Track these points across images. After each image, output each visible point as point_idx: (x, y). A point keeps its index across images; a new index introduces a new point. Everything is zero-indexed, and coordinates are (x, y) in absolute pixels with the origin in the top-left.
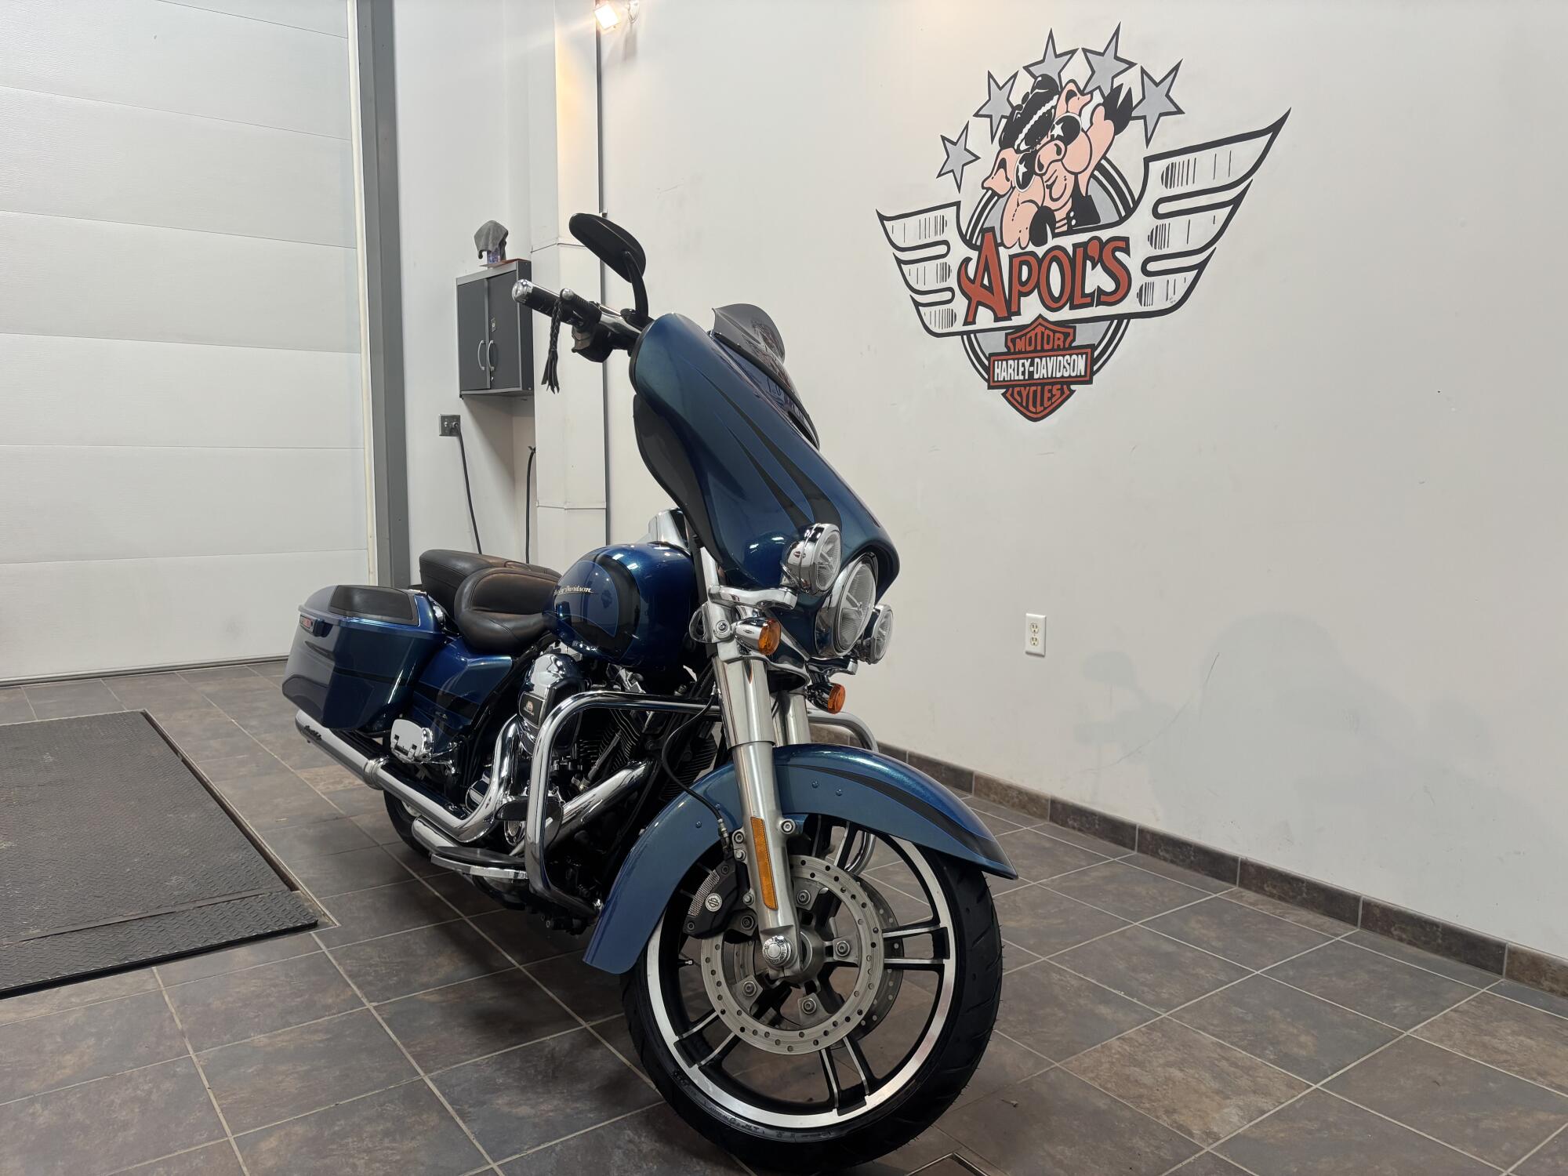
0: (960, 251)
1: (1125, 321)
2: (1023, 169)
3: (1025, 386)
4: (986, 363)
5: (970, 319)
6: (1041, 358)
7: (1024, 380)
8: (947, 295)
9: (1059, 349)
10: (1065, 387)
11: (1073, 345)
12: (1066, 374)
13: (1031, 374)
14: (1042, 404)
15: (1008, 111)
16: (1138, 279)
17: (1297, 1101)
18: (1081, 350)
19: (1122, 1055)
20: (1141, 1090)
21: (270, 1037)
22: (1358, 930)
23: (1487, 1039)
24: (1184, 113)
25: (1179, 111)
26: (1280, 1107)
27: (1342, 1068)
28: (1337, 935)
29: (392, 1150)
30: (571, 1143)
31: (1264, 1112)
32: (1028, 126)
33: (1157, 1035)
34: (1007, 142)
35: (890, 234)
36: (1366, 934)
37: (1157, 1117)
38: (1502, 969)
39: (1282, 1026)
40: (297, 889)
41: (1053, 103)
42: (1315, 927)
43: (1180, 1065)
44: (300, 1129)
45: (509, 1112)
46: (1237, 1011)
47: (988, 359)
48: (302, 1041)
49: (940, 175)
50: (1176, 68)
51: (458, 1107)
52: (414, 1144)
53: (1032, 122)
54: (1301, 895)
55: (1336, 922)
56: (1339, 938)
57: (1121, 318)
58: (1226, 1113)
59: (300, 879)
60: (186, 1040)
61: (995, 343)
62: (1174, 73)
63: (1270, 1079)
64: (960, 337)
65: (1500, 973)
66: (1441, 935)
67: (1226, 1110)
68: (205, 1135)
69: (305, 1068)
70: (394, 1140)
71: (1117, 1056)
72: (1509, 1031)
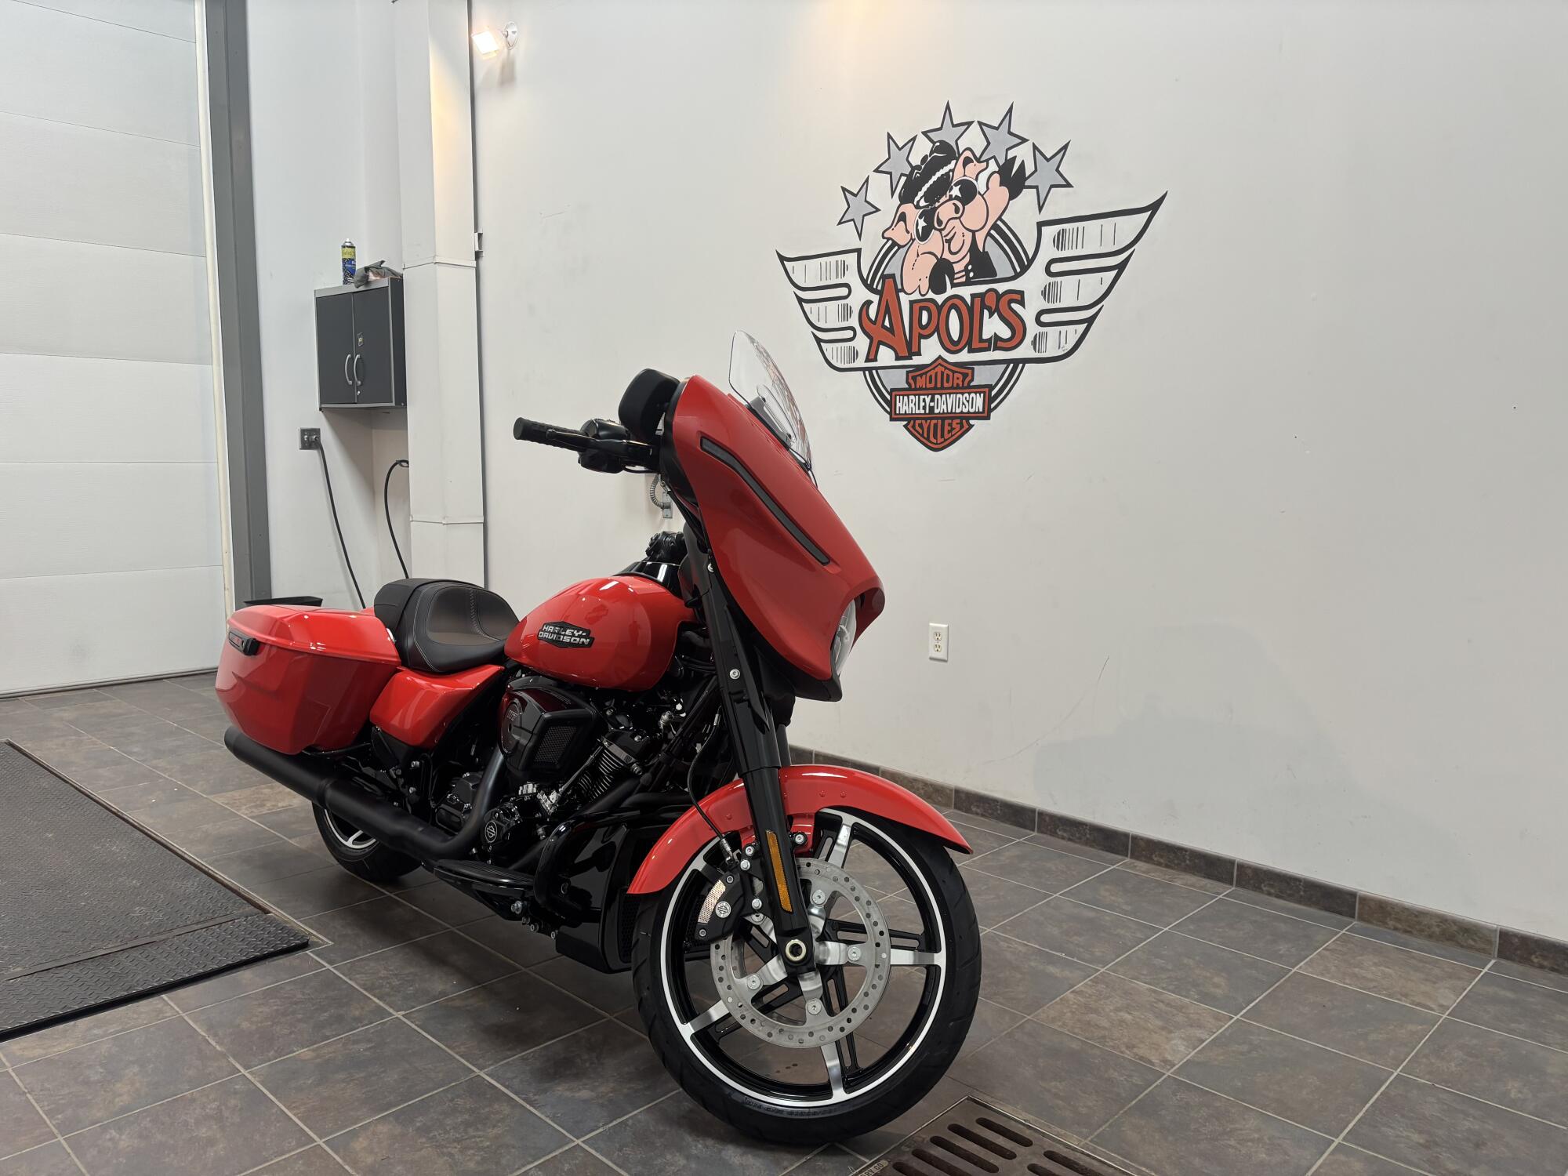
0: (860, 294)
1: (1021, 365)
2: (922, 223)
3: (926, 419)
4: (889, 397)
5: (872, 356)
6: (941, 395)
7: (925, 413)
8: (849, 334)
9: (958, 387)
10: (964, 421)
11: (972, 384)
12: (965, 410)
13: (932, 409)
14: (942, 436)
15: (907, 170)
16: (1032, 329)
17: (1225, 1030)
18: (979, 389)
19: (1078, 1005)
20: (1103, 1032)
21: (313, 1050)
22: (1233, 888)
23: (1357, 970)
24: (1072, 187)
25: (1069, 185)
26: (1215, 1035)
27: (1252, 1002)
28: (1220, 894)
29: (479, 1137)
30: (640, 1117)
31: (1204, 1041)
32: (927, 186)
33: (1102, 987)
34: (907, 197)
35: (791, 274)
36: (1241, 891)
37: (1122, 1052)
38: (1354, 914)
39: (1197, 971)
40: (270, 912)
41: (951, 166)
42: (1201, 888)
43: (1127, 1009)
44: (383, 1129)
45: (573, 1096)
46: (1159, 962)
47: (890, 394)
48: (347, 1051)
49: (840, 223)
50: (1065, 147)
51: (524, 1096)
52: (495, 1131)
53: (931, 182)
54: (1185, 862)
55: (1216, 883)
56: (1221, 896)
57: (1016, 362)
58: (1175, 1044)
59: (269, 901)
60: (231, 1059)
61: (898, 379)
62: (1062, 152)
63: (1198, 1014)
64: (862, 372)
65: (1353, 916)
66: (1303, 889)
67: (1173, 1042)
68: (293, 1143)
69: (362, 1075)
70: (477, 1129)
71: (1075, 1006)
72: (1371, 963)
